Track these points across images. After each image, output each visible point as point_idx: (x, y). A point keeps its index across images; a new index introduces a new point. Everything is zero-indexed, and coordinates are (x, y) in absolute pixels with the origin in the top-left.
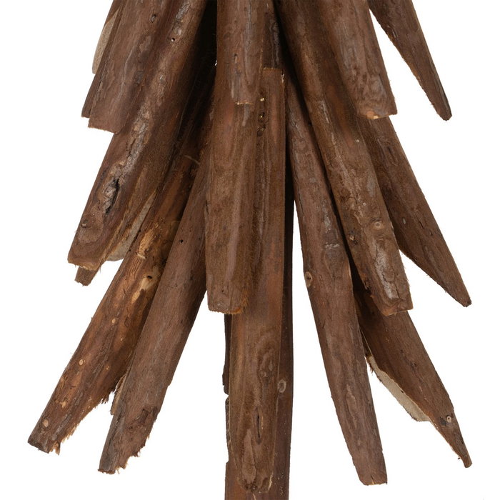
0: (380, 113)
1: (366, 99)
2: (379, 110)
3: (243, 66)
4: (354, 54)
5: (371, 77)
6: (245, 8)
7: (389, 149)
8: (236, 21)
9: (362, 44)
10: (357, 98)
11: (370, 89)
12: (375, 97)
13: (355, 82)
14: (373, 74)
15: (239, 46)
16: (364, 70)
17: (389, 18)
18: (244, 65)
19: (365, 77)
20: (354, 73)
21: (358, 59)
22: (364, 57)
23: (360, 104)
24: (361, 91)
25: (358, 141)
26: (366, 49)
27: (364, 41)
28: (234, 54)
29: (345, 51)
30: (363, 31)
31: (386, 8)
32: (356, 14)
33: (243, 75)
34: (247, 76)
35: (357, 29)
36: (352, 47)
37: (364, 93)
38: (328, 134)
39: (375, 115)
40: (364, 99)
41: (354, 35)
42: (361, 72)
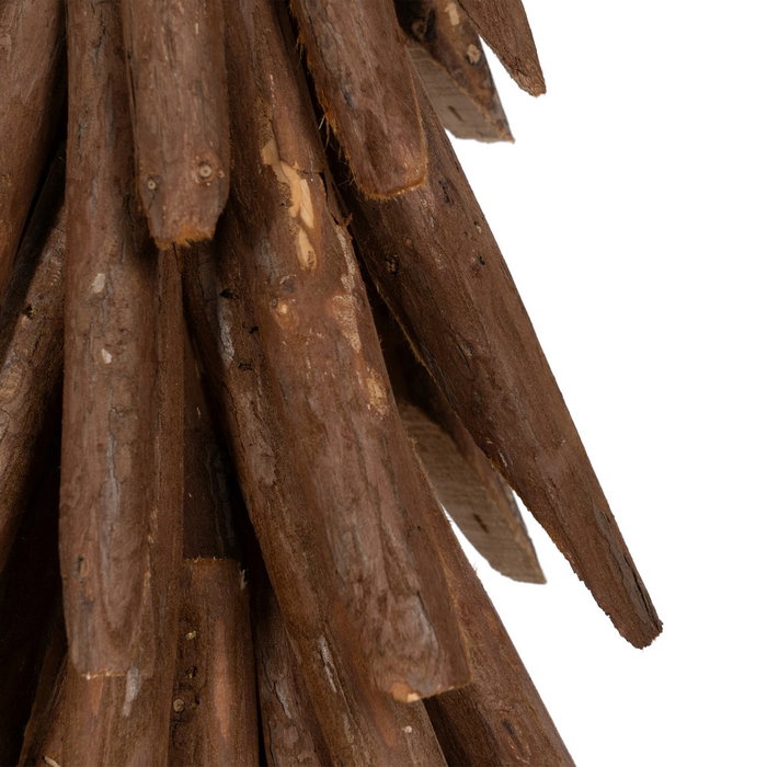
0: (421, 687)
1: (389, 654)
2: (419, 681)
3: (97, 585)
4: (355, 546)
5: (397, 601)
6: (99, 445)
7: (506, 725)
8: (79, 478)
9: (375, 522)
10: (367, 652)
11: (396, 630)
12: (407, 651)
13: (361, 612)
14: (402, 592)
15: (87, 538)
16: (381, 584)
17: (489, 422)
18: (101, 583)
19: (382, 600)
20: (358, 590)
21: (365, 558)
22: (380, 554)
23: (377, 666)
24: (377, 634)
25: (409, 729)
26: (383, 534)
27: (379, 513)
28: (76, 556)
29: (336, 538)
30: (376, 489)
31: (478, 399)
32: (360, 449)
33: (98, 608)
34: (109, 608)
35: (361, 484)
36: (352, 529)
37: (383, 641)
38: (337, 716)
39: (412, 692)
40: (382, 654)
41: (355, 500)
42: (373, 591)
